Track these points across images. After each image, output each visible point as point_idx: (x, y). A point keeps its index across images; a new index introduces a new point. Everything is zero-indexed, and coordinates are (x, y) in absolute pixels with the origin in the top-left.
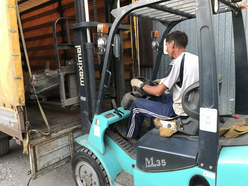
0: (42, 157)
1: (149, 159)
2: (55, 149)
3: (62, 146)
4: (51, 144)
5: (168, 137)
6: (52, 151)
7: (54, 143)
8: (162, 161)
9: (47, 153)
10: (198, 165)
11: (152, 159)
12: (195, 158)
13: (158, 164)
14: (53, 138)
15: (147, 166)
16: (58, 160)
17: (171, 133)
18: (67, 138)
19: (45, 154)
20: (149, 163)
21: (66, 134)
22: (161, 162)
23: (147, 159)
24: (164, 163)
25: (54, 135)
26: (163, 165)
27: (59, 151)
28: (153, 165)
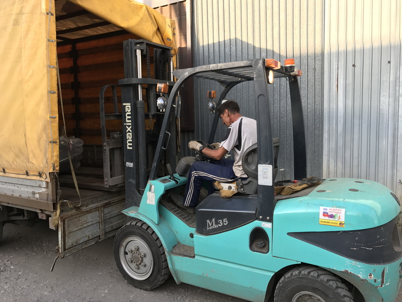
0: (71, 234)
1: (211, 221)
2: (85, 226)
3: (92, 223)
4: (80, 219)
5: (229, 198)
6: (81, 227)
7: (83, 219)
8: (224, 220)
9: (77, 229)
10: (257, 219)
11: (214, 220)
12: (254, 212)
13: (220, 224)
14: (84, 212)
15: (208, 229)
16: (86, 239)
17: (232, 193)
18: (97, 213)
19: (75, 229)
20: (210, 225)
21: (97, 209)
22: (223, 222)
23: (208, 221)
24: (226, 223)
25: (84, 209)
26: (225, 224)
27: (88, 228)
28: (215, 226)
